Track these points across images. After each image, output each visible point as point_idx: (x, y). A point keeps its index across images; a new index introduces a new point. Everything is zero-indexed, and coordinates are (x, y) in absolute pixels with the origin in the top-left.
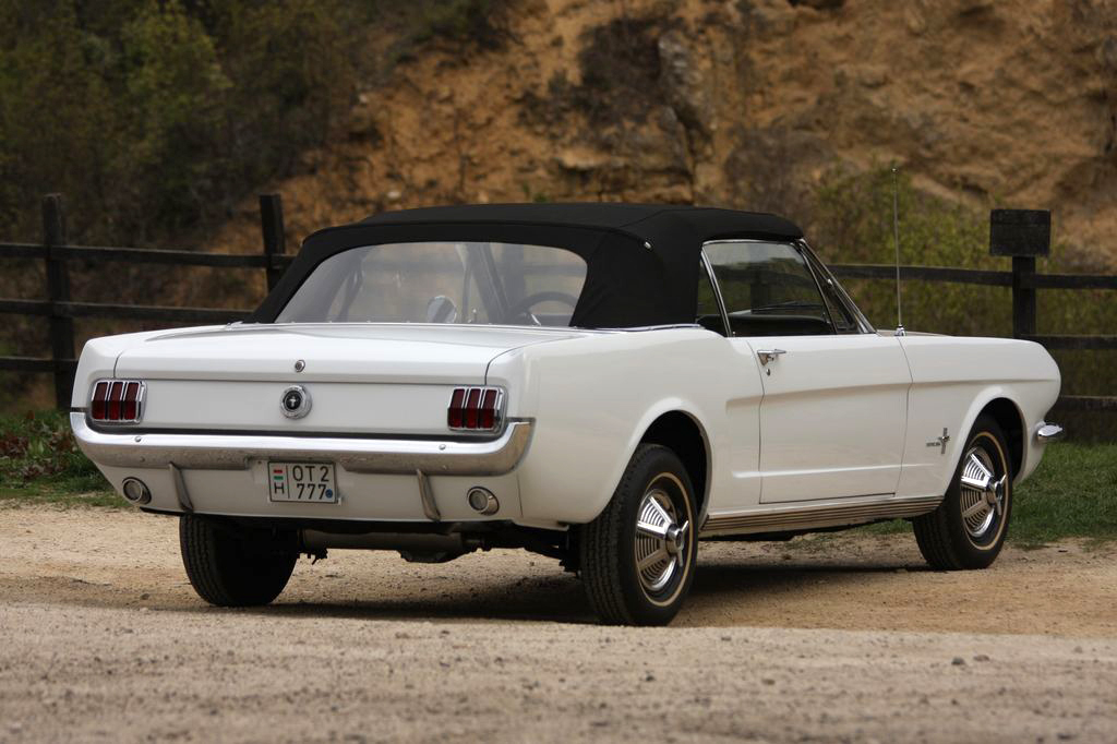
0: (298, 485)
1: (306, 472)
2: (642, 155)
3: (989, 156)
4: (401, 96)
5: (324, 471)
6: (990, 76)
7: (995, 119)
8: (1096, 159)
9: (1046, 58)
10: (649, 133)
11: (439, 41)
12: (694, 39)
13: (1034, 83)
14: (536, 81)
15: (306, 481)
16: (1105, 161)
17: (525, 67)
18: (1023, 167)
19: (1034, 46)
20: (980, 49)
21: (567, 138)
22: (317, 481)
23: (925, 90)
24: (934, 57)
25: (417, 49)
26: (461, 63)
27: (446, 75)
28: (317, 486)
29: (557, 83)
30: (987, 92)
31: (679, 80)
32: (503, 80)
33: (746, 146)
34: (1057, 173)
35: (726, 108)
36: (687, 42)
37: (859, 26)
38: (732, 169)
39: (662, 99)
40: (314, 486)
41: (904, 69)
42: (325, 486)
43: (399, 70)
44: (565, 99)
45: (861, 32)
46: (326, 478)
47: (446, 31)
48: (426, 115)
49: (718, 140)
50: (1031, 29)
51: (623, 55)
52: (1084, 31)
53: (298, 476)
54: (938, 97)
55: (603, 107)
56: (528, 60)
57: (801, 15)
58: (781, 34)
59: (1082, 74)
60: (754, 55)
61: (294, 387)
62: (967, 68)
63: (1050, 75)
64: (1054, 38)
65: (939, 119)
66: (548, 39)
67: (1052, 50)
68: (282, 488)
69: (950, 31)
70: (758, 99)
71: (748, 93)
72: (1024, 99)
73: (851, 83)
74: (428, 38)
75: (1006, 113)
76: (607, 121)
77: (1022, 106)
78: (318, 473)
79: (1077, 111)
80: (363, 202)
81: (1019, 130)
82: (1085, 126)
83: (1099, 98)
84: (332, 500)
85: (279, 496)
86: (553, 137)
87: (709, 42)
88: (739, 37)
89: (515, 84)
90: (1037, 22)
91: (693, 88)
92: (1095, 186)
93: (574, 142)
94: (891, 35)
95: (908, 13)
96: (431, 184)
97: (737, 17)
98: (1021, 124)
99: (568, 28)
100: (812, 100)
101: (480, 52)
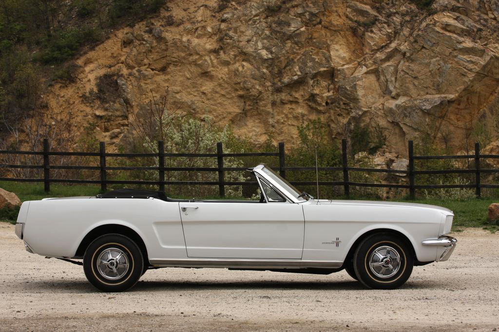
2: (115, 112)
3: (210, 112)
4: (51, 96)
6: (210, 90)
7: (212, 102)
8: (240, 113)
9: (226, 86)
10: (117, 106)
11: (59, 80)
12: (127, 80)
13: (223, 92)
14: (85, 91)
16: (243, 114)
17: (82, 87)
18: (220, 115)
19: (223, 82)
20: (207, 83)
21: (96, 107)
23: (192, 94)
24: (194, 86)
25: (53, 82)
26: (66, 86)
27: (61, 90)
29: (91, 92)
30: (209, 95)
31: (124, 91)
32: (76, 91)
33: (141, 109)
34: (230, 117)
35: (136, 99)
36: (125, 81)
37: (172, 76)
38: (138, 116)
39: (119, 96)
41: (185, 88)
43: (49, 88)
44: (94, 96)
45: (172, 78)
47: (61, 78)
48: (57, 101)
49: (135, 108)
50: (222, 78)
51: (108, 84)
52: (237, 79)
54: (195, 96)
55: (105, 98)
56: (82, 86)
57: (155, 73)
58: (150, 79)
59: (236, 90)
60: (142, 84)
62: (204, 88)
63: (227, 90)
64: (228, 80)
65: (196, 102)
66: (86, 79)
67: (228, 84)
69: (199, 78)
70: (144, 96)
71: (141, 95)
72: (220, 97)
73: (170, 92)
74: (56, 79)
75: (215, 101)
76: (107, 102)
77: (219, 99)
79: (236, 100)
80: (46, 125)
81: (219, 105)
82: (237, 104)
83: (241, 97)
86: (92, 107)
87: (130, 81)
88: (138, 79)
89: (80, 92)
90: (223, 76)
91: (128, 93)
92: (239, 120)
93: (98, 108)
94: (181, 79)
95: (186, 73)
96: (62, 120)
97: (137, 74)
98: (219, 103)
99: (91, 77)
100: (158, 97)
101: (70, 83)
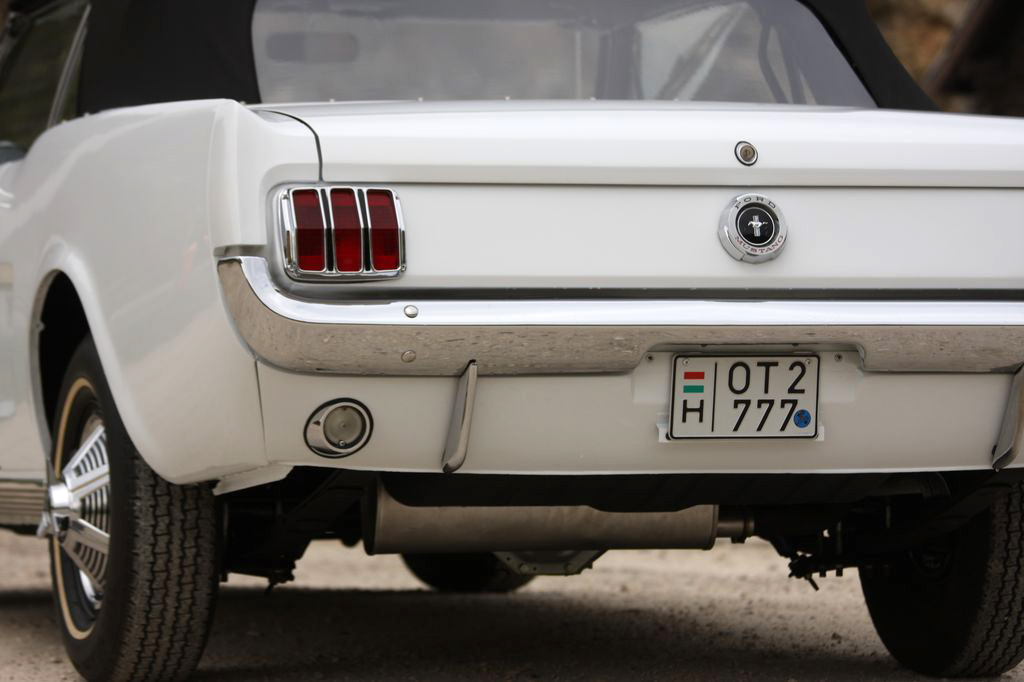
0: (736, 403)
1: (758, 373)
5: (798, 370)
15: (755, 393)
22: (779, 392)
28: (777, 404)
40: (771, 403)
42: (795, 403)
46: (797, 387)
53: (739, 384)
61: (753, 195)
68: (700, 410)
78: (782, 376)
84: (809, 430)
85: (692, 427)
